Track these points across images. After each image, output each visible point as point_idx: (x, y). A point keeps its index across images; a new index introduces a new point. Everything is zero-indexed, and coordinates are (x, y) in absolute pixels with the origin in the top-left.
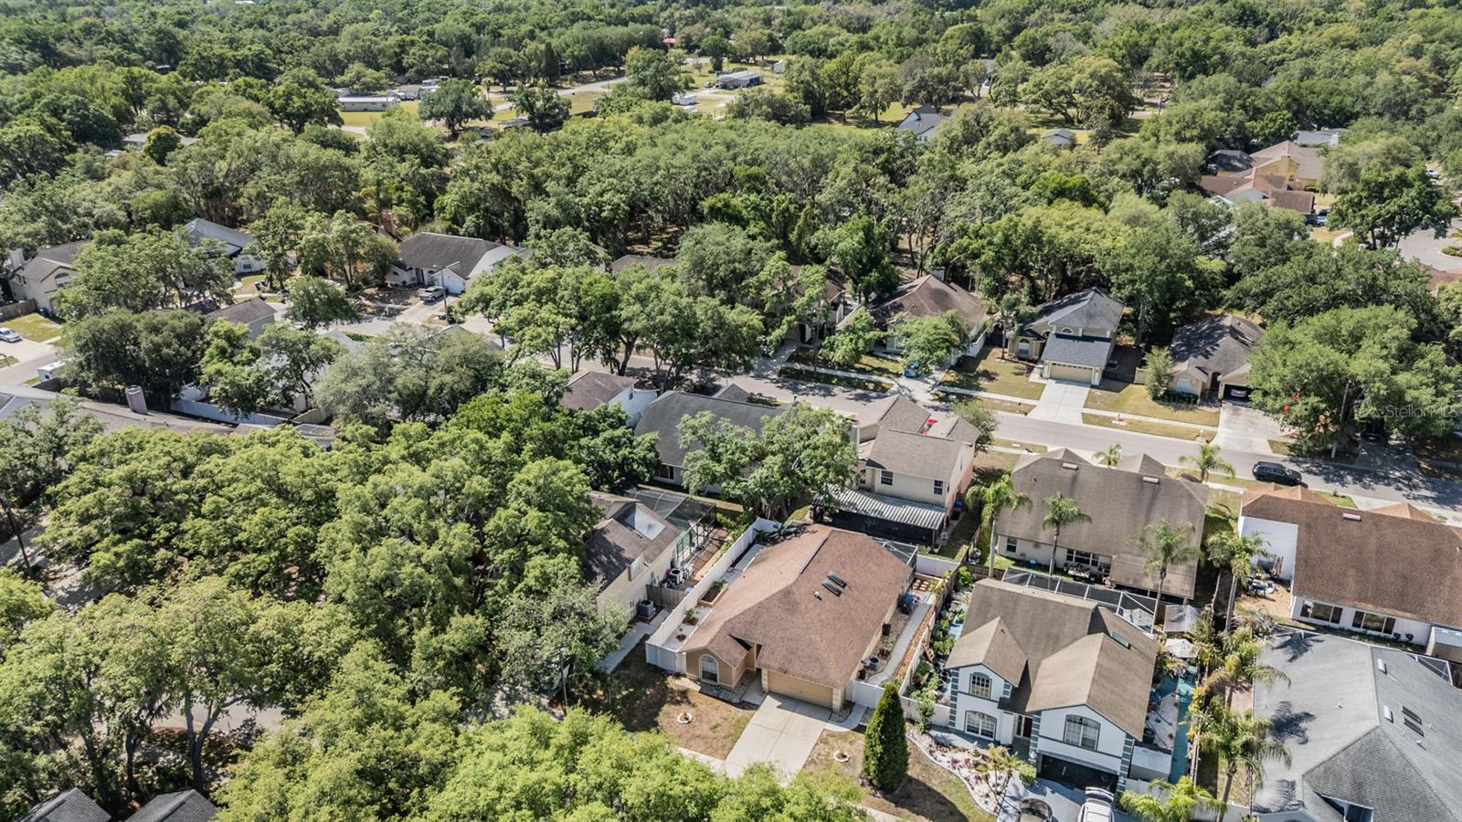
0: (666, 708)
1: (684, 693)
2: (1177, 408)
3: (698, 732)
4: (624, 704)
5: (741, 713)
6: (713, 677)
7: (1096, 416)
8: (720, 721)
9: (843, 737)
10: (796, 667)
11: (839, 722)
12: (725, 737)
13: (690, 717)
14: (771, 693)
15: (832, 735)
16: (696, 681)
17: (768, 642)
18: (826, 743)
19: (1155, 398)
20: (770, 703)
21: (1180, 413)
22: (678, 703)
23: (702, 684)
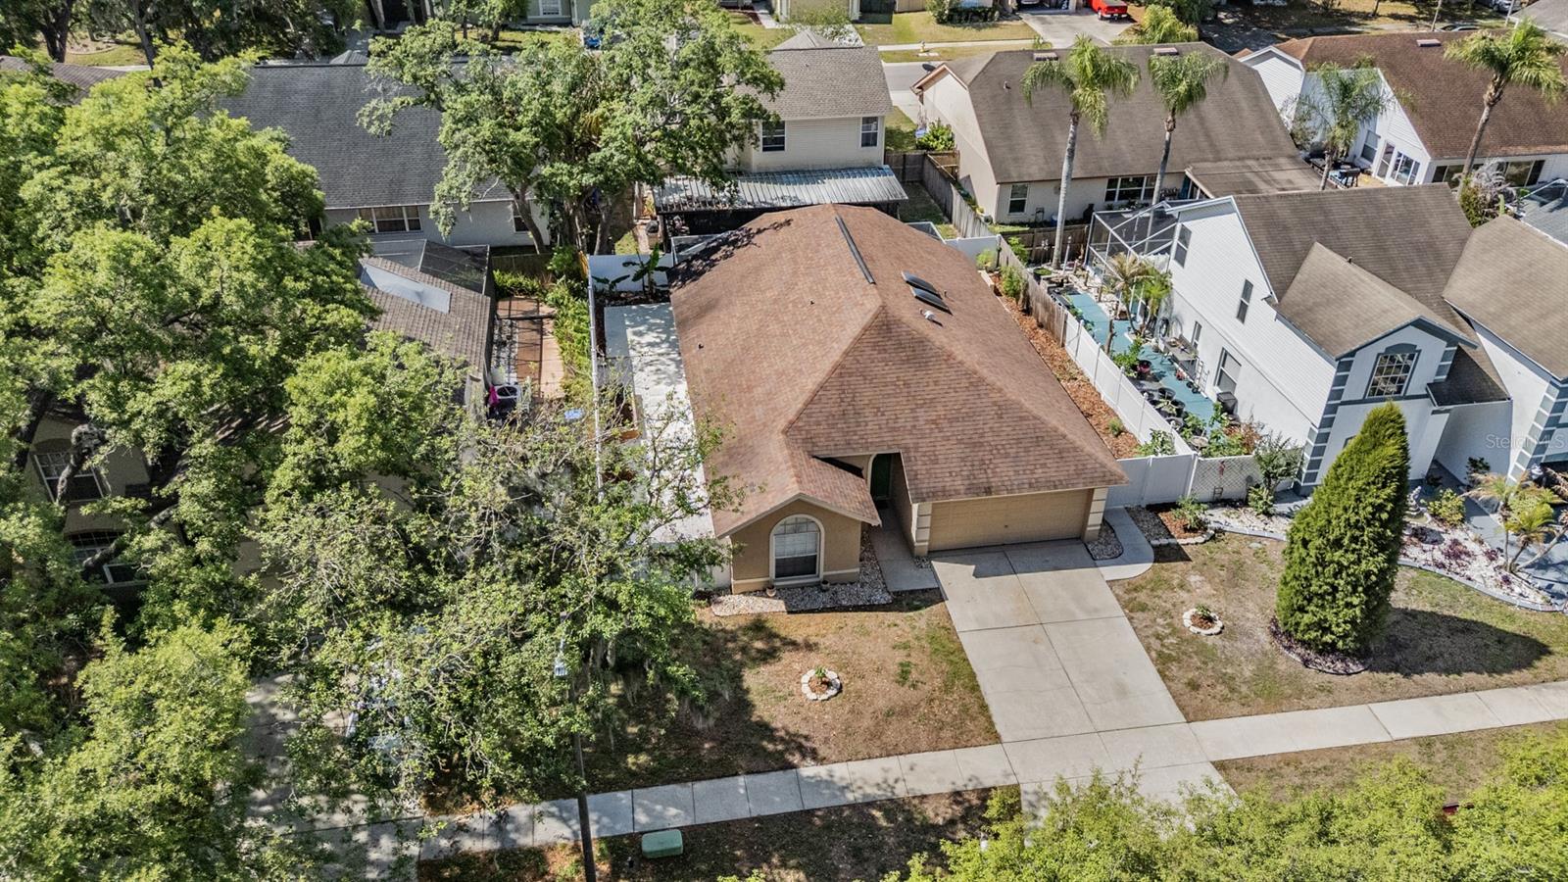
0: (754, 680)
1: (758, 627)
2: (979, 28)
3: (881, 703)
4: (639, 717)
5: (922, 619)
6: (808, 565)
7: (894, 53)
8: (900, 656)
9: (1156, 584)
10: (1004, 472)
11: (1117, 556)
12: (947, 688)
13: (831, 675)
14: (936, 553)
15: (1133, 587)
16: (761, 592)
17: (909, 441)
18: (1143, 608)
19: (941, 21)
20: (951, 575)
21: (987, 32)
22: (768, 656)
23: (782, 593)
